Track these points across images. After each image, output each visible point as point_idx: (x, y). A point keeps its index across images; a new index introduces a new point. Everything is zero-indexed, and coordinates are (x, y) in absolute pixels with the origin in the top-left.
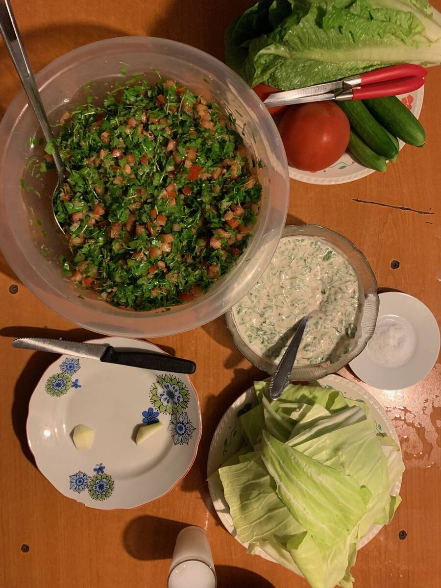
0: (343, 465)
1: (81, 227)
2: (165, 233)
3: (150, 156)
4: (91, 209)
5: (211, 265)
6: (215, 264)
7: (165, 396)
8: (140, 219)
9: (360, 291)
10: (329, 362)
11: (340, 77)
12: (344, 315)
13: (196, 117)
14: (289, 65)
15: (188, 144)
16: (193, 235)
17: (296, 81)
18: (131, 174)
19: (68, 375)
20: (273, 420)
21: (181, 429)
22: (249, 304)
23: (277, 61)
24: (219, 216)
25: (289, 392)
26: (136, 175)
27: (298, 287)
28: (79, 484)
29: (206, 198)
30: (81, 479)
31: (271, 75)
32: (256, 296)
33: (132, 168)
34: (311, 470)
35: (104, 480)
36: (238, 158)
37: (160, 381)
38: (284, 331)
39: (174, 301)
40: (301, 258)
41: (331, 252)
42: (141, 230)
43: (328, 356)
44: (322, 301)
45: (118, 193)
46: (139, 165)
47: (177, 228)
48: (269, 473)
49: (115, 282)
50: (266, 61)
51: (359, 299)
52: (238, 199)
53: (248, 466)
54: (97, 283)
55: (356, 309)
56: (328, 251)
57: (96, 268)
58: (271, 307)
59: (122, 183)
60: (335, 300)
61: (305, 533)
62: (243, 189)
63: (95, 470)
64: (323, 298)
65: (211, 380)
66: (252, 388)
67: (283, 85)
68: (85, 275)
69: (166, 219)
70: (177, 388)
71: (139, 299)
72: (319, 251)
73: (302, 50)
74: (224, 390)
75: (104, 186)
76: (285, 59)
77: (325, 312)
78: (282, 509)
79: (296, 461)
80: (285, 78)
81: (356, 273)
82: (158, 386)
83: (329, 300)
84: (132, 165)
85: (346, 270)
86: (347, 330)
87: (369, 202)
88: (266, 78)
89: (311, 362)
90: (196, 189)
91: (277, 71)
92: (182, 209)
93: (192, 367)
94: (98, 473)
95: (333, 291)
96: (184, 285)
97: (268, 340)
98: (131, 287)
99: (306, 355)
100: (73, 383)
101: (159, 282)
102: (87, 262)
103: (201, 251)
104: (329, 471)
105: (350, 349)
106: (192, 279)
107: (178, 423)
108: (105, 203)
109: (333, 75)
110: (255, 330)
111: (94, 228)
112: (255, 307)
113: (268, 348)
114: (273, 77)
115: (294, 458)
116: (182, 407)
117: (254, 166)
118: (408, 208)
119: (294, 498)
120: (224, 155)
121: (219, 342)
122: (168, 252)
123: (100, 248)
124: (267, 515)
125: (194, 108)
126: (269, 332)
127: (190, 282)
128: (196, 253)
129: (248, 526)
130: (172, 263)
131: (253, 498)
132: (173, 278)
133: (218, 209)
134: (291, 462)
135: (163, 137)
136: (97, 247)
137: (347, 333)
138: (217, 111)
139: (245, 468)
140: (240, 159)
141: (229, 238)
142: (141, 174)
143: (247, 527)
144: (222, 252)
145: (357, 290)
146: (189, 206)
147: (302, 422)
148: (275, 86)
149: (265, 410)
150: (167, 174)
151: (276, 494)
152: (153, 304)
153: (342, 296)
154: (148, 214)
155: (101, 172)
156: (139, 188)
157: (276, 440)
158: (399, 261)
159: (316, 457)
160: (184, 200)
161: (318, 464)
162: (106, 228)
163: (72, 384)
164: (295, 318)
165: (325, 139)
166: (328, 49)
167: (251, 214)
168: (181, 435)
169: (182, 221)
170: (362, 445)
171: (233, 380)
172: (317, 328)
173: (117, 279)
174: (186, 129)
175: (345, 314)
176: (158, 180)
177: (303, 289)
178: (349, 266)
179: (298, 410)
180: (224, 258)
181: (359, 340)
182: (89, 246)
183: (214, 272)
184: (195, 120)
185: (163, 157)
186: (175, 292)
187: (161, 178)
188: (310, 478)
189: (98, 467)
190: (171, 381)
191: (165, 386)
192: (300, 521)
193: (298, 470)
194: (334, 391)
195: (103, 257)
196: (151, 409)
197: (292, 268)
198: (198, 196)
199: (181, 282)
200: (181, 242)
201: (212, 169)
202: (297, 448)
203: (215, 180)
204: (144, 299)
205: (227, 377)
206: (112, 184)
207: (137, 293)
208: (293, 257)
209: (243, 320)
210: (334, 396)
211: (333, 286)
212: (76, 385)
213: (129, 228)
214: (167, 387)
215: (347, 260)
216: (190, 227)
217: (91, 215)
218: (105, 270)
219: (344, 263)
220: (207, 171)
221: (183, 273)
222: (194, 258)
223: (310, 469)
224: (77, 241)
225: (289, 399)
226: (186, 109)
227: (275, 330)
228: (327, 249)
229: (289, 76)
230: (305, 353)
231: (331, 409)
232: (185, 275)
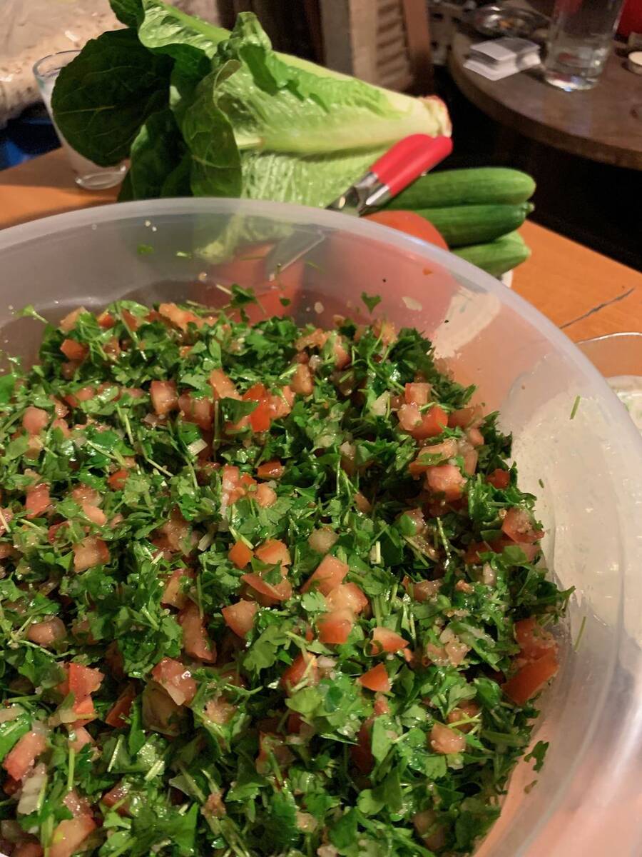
26: (124, 509)
29: (326, 437)
33: (101, 506)
46: (114, 492)
47: (323, 541)
84: (97, 500)
90: (286, 447)
103: (431, 539)
108: (85, 644)
111: (99, 747)
128: (426, 557)
132: (449, 651)
133: (372, 431)
136: (151, 791)
141: (462, 452)
142: (135, 499)
150: (198, 465)
162: (140, 704)
166: (302, 126)
198: (305, 451)
199: (479, 643)
203: (310, 393)
221: (456, 612)
232: (467, 613)
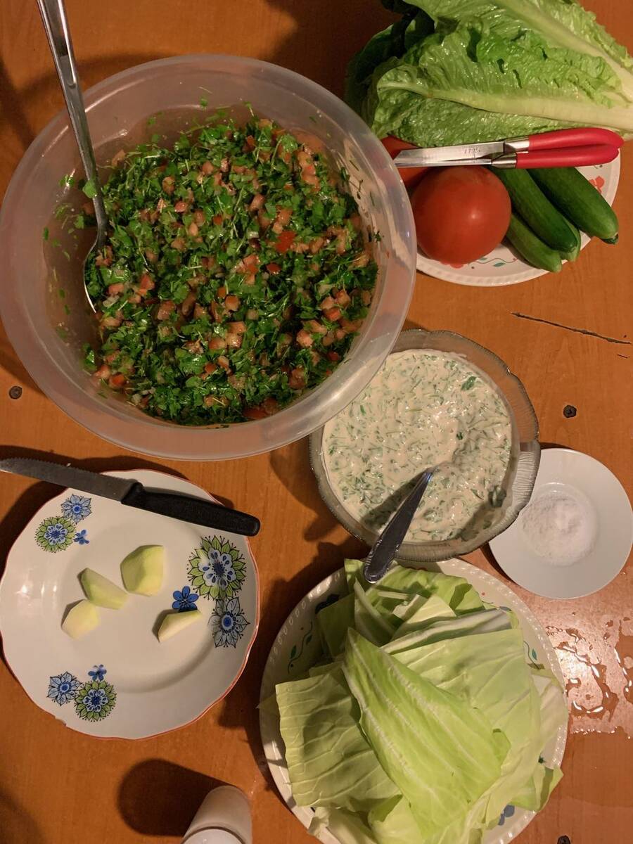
0: (467, 690)
1: (119, 303)
2: (234, 321)
3: (226, 216)
4: (136, 281)
5: (294, 368)
6: (301, 367)
7: (211, 571)
8: (202, 298)
9: (513, 439)
10: (460, 539)
11: (500, 138)
12: (488, 472)
13: (295, 170)
14: (428, 110)
15: (280, 202)
16: (275, 328)
17: (438, 136)
18: (197, 237)
19: (72, 521)
20: (368, 616)
21: (227, 622)
22: (348, 441)
23: (412, 102)
24: (315, 303)
25: (393, 576)
26: (204, 238)
27: (423, 424)
28: (63, 691)
29: (298, 279)
30: (68, 685)
31: (403, 122)
32: (359, 432)
33: (200, 229)
34: (416, 692)
35: (102, 691)
36: (348, 227)
37: (207, 545)
38: (396, 487)
39: (236, 418)
40: (430, 383)
41: (473, 378)
42: (201, 312)
43: (460, 531)
44: (457, 449)
45: (175, 261)
46: (210, 226)
47: (252, 315)
48: (351, 692)
49: (155, 381)
50: (397, 101)
51: (511, 451)
52: (343, 280)
53: (321, 683)
54: (130, 383)
55: (506, 465)
56: (470, 376)
57: (132, 361)
58: (379, 449)
59: (183, 246)
60: (477, 448)
61: (400, 797)
62: (350, 267)
63: (91, 673)
64: (459, 445)
65: (282, 556)
66: (341, 570)
67: (420, 138)
68: (114, 372)
69: (240, 303)
70: (229, 558)
71: (186, 410)
72: (457, 374)
73: (447, 88)
74: (300, 574)
75: (159, 251)
76: (423, 97)
77: (460, 465)
78: (366, 754)
79: (394, 675)
80: (423, 129)
81: (509, 410)
82: (202, 555)
83: (468, 448)
84: (201, 224)
85: (495, 407)
86: (491, 494)
87: (535, 320)
88: (397, 124)
89: (433, 537)
90: (285, 266)
91: (412, 117)
92: (263, 290)
93: (254, 527)
94: (94, 679)
95: (474, 435)
96: (253, 394)
97: (372, 498)
98: (176, 391)
99: (427, 525)
100: (78, 535)
101: (218, 387)
102: (121, 353)
103: (284, 350)
104: (445, 697)
105: (493, 523)
106: (265, 387)
107: (224, 614)
108: (156, 272)
109: (490, 133)
110: (354, 480)
111: (137, 307)
112: (356, 446)
113: (370, 509)
114: (405, 124)
115: (392, 671)
116: (234, 589)
117: (370, 239)
118: (591, 332)
119: (387, 734)
120: (329, 221)
121: (299, 498)
122: (236, 347)
123: (141, 335)
124: (341, 765)
125: (294, 156)
126: (374, 486)
127: (262, 391)
128: (276, 354)
129: (312, 780)
130: (240, 363)
131: (324, 734)
132: (239, 383)
133: (312, 293)
134: (386, 677)
135: (248, 192)
136: (137, 332)
137: (491, 500)
138: (326, 165)
139: (317, 686)
140: (351, 230)
141: (326, 335)
142: (211, 237)
143: (309, 783)
144: (313, 354)
145: (509, 438)
146: (273, 288)
147: (410, 622)
148: (408, 138)
149: (356, 602)
150: (248, 242)
151: (359, 727)
152: (205, 418)
153: (487, 444)
154: (214, 293)
155: (157, 231)
156: (206, 255)
157: (366, 640)
158: (576, 407)
159: (425, 675)
160: (269, 281)
161: (428, 685)
162: (154, 306)
163: (76, 537)
164: (414, 470)
165: (473, 216)
166: (483, 90)
167: (359, 304)
168: (226, 632)
169: (262, 308)
170: (500, 666)
171: (315, 559)
172: (445, 487)
173: (159, 377)
174: (279, 183)
175: (490, 471)
176: (234, 249)
177: (429, 427)
178: (500, 400)
179: (405, 603)
180: (315, 363)
181: (508, 510)
182: (127, 330)
183: (297, 379)
184: (293, 172)
185: (245, 218)
186: (238, 404)
187: (237, 246)
188: (413, 704)
189: (95, 670)
190: (222, 547)
191: (212, 554)
192: (393, 775)
193: (396, 690)
194: (465, 582)
195: (144, 347)
196: (187, 589)
197: (415, 395)
198: (288, 275)
199: (249, 390)
200: (257, 336)
201: (311, 238)
202: (397, 656)
203: (312, 254)
204: (193, 410)
205: (307, 554)
206: (171, 248)
207: (184, 401)
208: (417, 381)
209: (337, 464)
210: (462, 590)
211: (474, 429)
212: (81, 539)
213: (185, 310)
214: (214, 556)
215: (497, 392)
216: (273, 317)
217: (135, 289)
218: (143, 364)
219: (493, 396)
220: (303, 241)
221: (253, 376)
222: (272, 361)
223: (415, 690)
224: (110, 322)
225: (394, 587)
226: (282, 156)
227: (382, 484)
228: (469, 373)
229: (429, 127)
230: (425, 522)
231: (458, 608)
232: (256, 379)
